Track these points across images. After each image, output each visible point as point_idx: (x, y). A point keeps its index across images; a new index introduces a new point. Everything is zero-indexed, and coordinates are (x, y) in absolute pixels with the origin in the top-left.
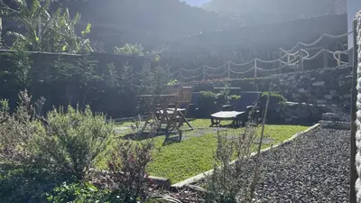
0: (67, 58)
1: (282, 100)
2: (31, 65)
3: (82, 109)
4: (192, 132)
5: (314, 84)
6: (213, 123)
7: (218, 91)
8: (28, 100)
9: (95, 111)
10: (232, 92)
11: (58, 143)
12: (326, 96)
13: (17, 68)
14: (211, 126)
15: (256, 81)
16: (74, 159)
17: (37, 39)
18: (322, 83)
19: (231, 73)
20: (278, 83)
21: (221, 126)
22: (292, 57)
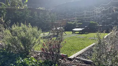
0: (20, 10)
1: (97, 24)
2: (7, 12)
3: (27, 25)
4: (67, 36)
5: (108, 19)
6: (73, 33)
7: (73, 22)
8: (4, 21)
9: (33, 25)
10: (78, 22)
11: (17, 39)
12: (112, 23)
13: (1, 13)
14: (72, 34)
15: (85, 19)
16: (25, 46)
17: (9, 5)
18: (111, 18)
19: (76, 16)
20: (94, 19)
21: (75, 34)
22: (98, 10)
